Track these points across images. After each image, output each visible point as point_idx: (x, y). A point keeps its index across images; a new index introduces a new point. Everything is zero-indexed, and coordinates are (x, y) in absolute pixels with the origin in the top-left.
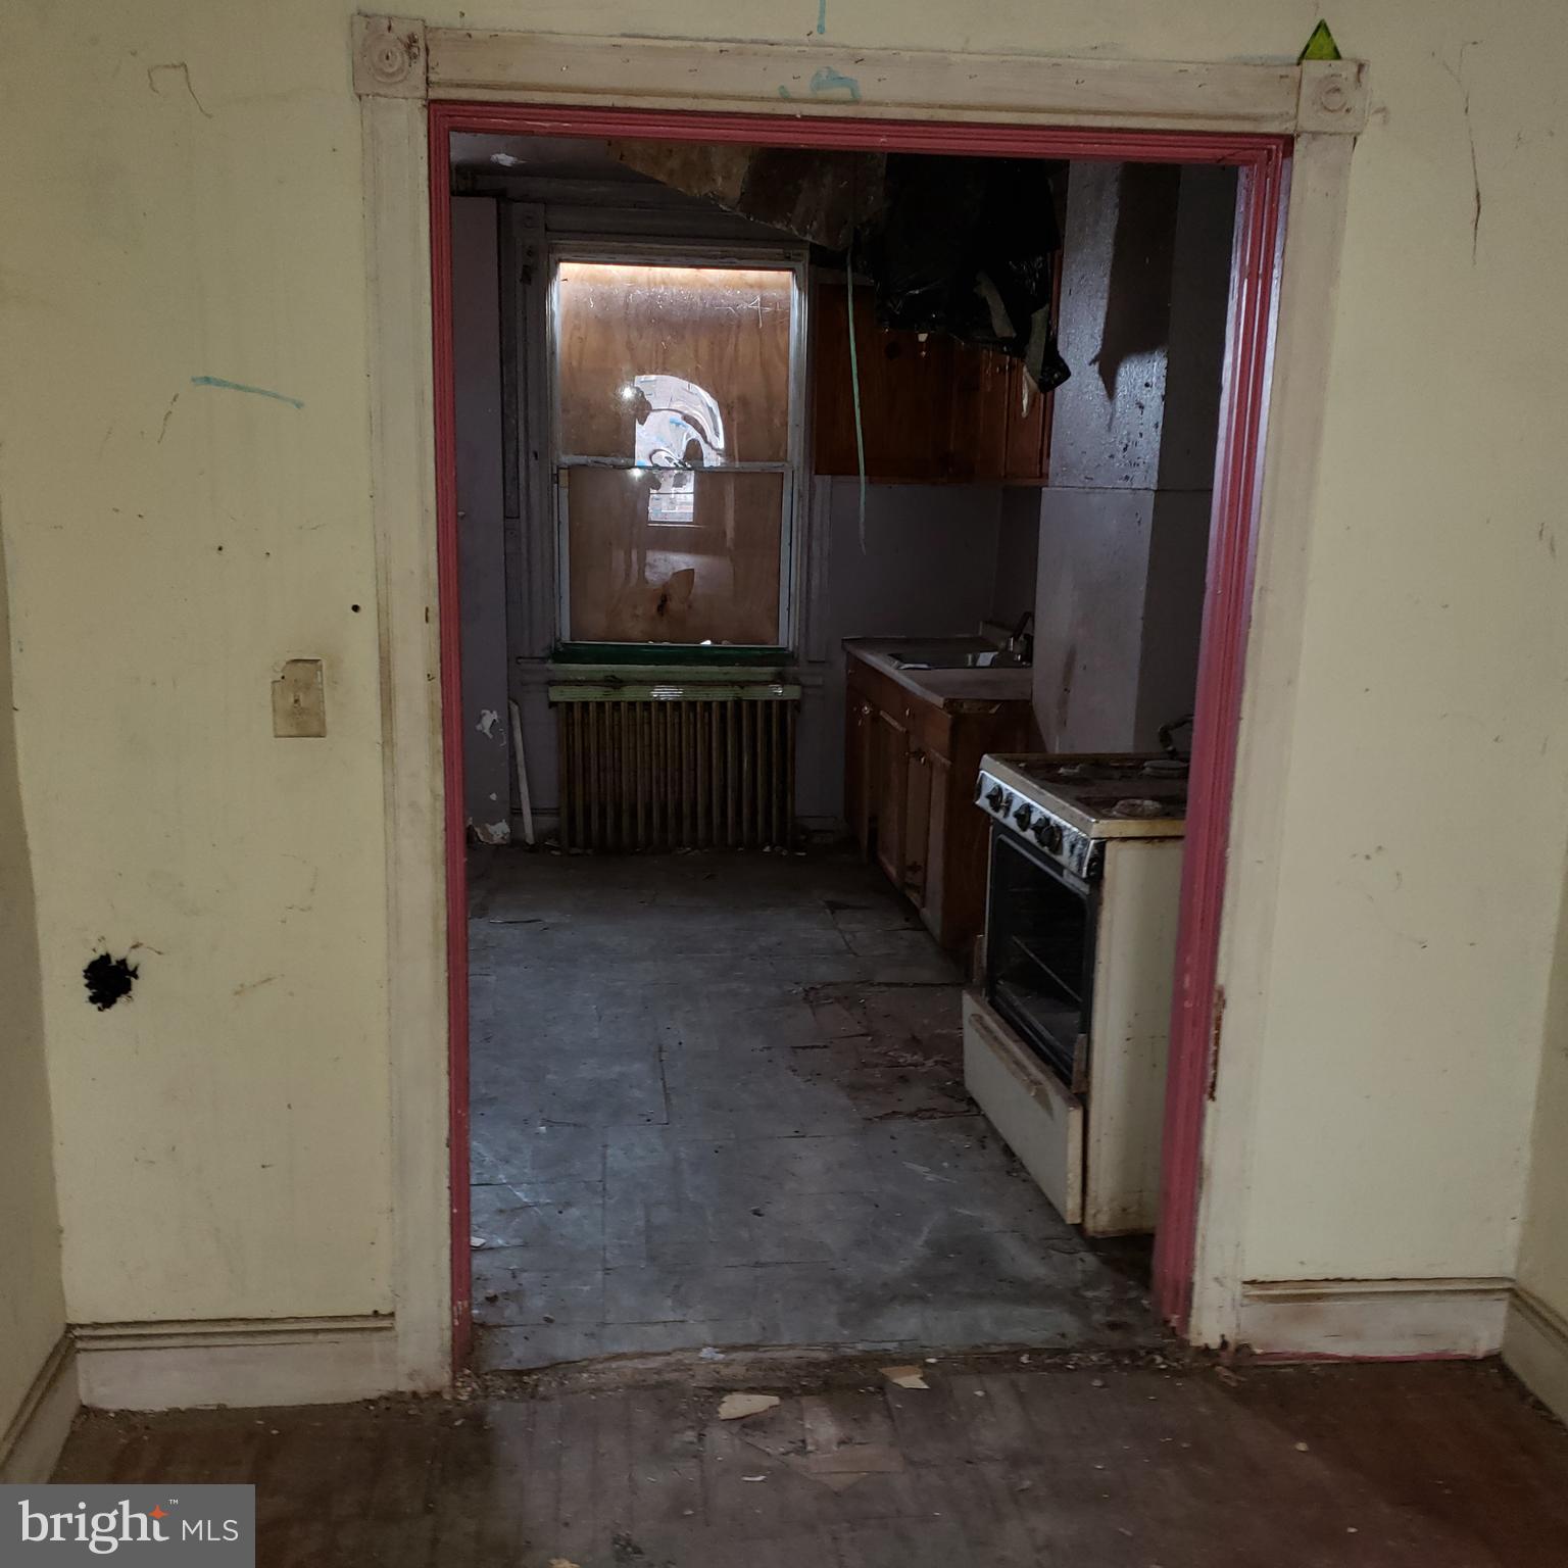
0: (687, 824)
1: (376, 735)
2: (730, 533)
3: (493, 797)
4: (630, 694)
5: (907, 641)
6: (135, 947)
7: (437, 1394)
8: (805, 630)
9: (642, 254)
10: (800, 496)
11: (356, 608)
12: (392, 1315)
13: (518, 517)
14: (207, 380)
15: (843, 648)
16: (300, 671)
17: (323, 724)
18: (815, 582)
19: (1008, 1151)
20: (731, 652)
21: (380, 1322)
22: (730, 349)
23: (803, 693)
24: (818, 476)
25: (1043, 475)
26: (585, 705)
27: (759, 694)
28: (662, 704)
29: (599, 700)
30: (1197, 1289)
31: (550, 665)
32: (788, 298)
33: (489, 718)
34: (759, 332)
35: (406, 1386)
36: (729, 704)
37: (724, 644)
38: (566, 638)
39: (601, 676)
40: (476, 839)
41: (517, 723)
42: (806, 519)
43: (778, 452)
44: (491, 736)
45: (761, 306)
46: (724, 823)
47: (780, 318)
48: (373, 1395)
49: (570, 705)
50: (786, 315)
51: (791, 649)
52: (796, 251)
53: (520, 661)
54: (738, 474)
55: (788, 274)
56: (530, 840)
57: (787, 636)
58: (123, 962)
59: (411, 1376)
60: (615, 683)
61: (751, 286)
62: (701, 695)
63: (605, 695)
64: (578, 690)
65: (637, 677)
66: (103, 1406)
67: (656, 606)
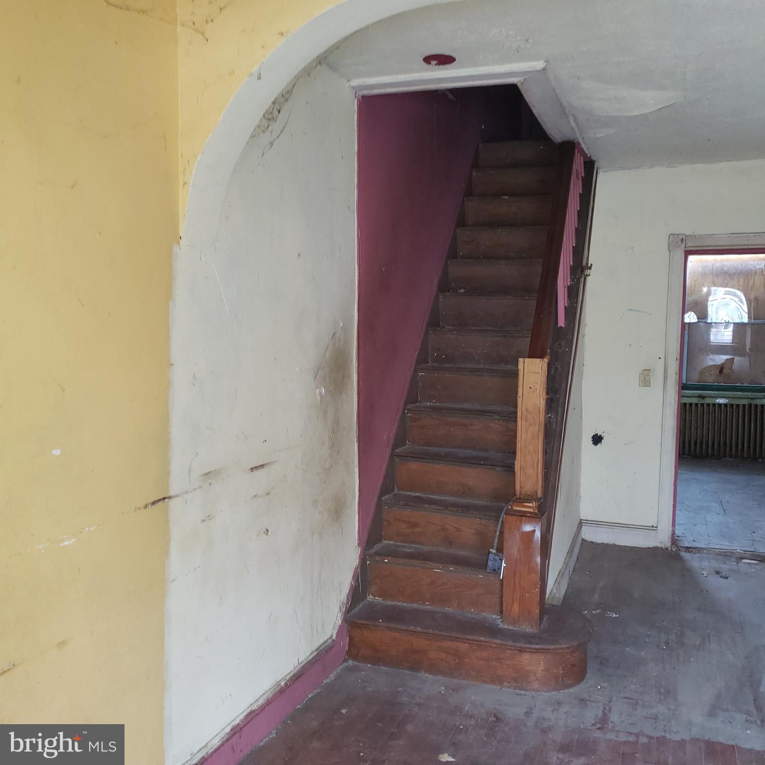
0: (728, 448)
1: (662, 387)
2: (748, 346)
4: (707, 401)
6: (603, 432)
7: (667, 549)
11: (660, 358)
12: (657, 527)
14: (631, 310)
16: (646, 372)
17: (650, 384)
21: (653, 528)
22: (751, 282)
26: (691, 404)
27: (759, 402)
28: (720, 405)
29: (696, 402)
31: (686, 391)
35: (659, 545)
36: (747, 405)
38: (684, 382)
39: (697, 395)
46: (743, 450)
48: (651, 547)
54: (752, 324)
58: (601, 435)
59: (661, 543)
60: (703, 397)
62: (735, 402)
63: (699, 401)
64: (688, 399)
65: (709, 395)
66: (587, 539)
67: (718, 371)
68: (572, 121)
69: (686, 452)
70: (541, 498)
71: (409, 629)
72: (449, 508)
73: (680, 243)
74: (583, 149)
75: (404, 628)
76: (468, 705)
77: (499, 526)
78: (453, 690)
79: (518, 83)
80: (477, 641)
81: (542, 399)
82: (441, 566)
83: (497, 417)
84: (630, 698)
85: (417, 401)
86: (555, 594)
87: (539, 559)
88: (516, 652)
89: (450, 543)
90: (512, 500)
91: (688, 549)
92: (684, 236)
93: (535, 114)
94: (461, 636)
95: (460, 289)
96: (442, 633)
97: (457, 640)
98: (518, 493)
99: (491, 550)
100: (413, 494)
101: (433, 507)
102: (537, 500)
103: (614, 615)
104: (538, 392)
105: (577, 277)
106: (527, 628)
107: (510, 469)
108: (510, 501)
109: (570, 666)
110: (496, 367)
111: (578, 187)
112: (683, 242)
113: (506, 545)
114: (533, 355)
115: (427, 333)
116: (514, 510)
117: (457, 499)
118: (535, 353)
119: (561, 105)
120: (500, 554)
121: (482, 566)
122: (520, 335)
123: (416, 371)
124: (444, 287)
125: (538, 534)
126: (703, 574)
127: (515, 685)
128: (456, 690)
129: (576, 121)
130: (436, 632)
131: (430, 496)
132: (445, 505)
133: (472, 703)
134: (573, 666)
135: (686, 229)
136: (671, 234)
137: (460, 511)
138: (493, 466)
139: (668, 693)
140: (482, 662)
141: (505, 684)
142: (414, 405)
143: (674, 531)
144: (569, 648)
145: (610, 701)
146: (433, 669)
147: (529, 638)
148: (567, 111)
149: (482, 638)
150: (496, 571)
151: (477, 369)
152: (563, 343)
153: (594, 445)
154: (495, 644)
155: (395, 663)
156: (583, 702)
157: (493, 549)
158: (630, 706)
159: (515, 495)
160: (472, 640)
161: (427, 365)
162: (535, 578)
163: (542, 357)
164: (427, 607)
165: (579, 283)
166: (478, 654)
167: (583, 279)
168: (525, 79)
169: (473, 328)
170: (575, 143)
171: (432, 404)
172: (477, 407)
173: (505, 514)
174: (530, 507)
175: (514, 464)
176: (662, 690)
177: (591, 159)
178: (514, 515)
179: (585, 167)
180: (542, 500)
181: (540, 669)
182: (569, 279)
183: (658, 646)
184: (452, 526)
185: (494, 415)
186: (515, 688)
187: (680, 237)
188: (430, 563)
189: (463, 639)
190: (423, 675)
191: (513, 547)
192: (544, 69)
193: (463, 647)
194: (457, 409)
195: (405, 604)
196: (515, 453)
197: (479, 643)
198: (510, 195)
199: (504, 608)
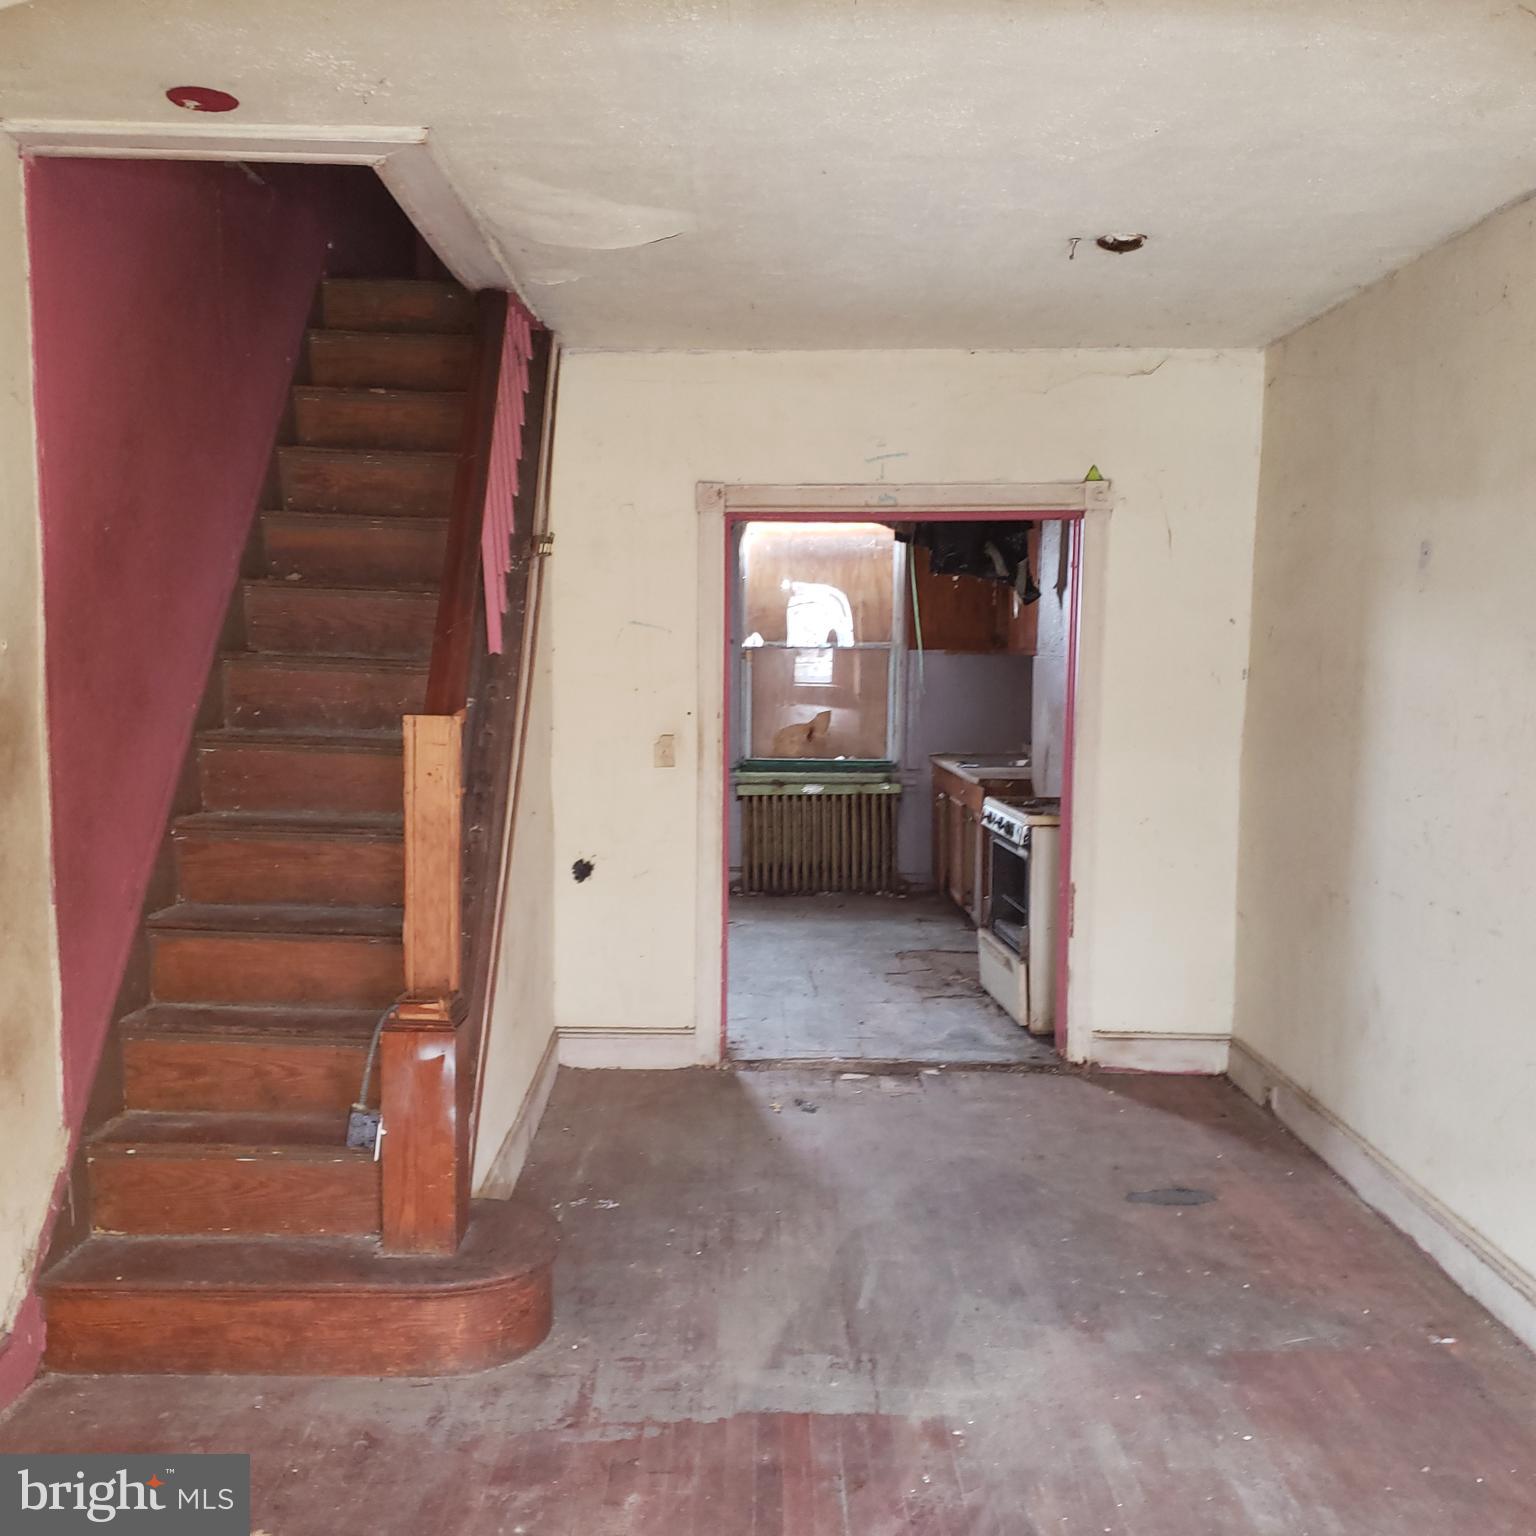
0: (826, 876)
1: (694, 766)
2: (857, 689)
4: (789, 790)
5: (972, 755)
6: (593, 857)
7: (713, 1067)
8: (905, 750)
10: (900, 664)
11: (688, 713)
12: (694, 1028)
14: (635, 623)
15: (930, 759)
16: (666, 740)
17: (675, 762)
18: (910, 718)
19: (1000, 1008)
20: (856, 764)
21: (688, 1031)
22: (856, 572)
23: (902, 790)
24: (908, 650)
25: (1035, 649)
26: (760, 797)
27: (874, 790)
28: (810, 797)
29: (769, 794)
30: (1070, 1032)
31: (738, 773)
34: (873, 561)
35: (700, 1063)
36: (853, 797)
37: (851, 759)
38: (748, 757)
39: (770, 780)
43: (885, 635)
45: (875, 545)
46: (850, 876)
47: (888, 554)
48: (685, 1067)
49: (751, 798)
51: (895, 761)
54: (861, 650)
57: (892, 754)
58: (588, 863)
59: (702, 1058)
60: (780, 784)
61: (869, 533)
62: (835, 791)
63: (773, 791)
64: (756, 788)
65: (793, 780)
66: (568, 1065)
67: (805, 736)
68: (495, 250)
69: (756, 885)
70: (456, 992)
71: (183, 1288)
72: (271, 1028)
73: (715, 498)
74: (525, 307)
75: (171, 1285)
76: (312, 1423)
77: (371, 1055)
78: (282, 1399)
79: (374, 164)
80: (329, 1292)
81: (453, 796)
82: (253, 1150)
83: (372, 836)
84: (631, 1359)
85: (198, 808)
86: (496, 1179)
87: (452, 1113)
88: (410, 1301)
89: (272, 1098)
90: (397, 1001)
91: (750, 1064)
92: (722, 485)
93: (420, 230)
94: (295, 1287)
95: (291, 573)
96: (256, 1286)
97: (286, 1294)
98: (411, 984)
99: (354, 1105)
100: (192, 1006)
101: (234, 1029)
102: (448, 995)
103: (611, 1206)
104: (445, 781)
105: (524, 557)
106: (433, 1252)
107: (396, 937)
108: (393, 1004)
109: (516, 1314)
110: (370, 734)
111: (518, 380)
112: (720, 497)
113: (387, 1091)
114: (434, 708)
115: (217, 664)
116: (402, 1020)
117: (290, 1009)
118: (437, 705)
119: (468, 215)
120: (374, 1112)
121: (336, 1139)
122: (417, 669)
123: (194, 745)
124: (254, 568)
125: (450, 1064)
126: (773, 1108)
127: (409, 1368)
128: (287, 1396)
129: (502, 250)
130: (242, 1285)
131: (231, 1008)
132: (262, 1024)
133: (320, 1417)
134: (525, 1312)
135: (724, 472)
136: (700, 482)
137: (294, 1033)
138: (363, 935)
139: (699, 1337)
140: (341, 1334)
141: (389, 1369)
142: (192, 817)
143: (724, 1033)
144: (513, 1279)
145: (594, 1371)
146: (239, 1361)
147: (435, 1271)
148: (481, 229)
149: (340, 1285)
150: (366, 1147)
151: (327, 738)
152: (500, 685)
153: (576, 881)
154: (369, 1292)
155: (155, 1363)
156: (542, 1379)
157: (358, 1102)
158: (631, 1374)
159: (406, 990)
160: (317, 1292)
161: (221, 731)
162: (447, 1150)
163: (450, 712)
164: (227, 1237)
165: (527, 568)
166: (332, 1319)
167: (536, 562)
168: (387, 159)
169: (320, 654)
170: (506, 293)
171: (233, 813)
172: (332, 816)
173: (383, 1029)
174: (435, 1011)
175: (401, 928)
176: (691, 1335)
177: (543, 327)
178: (403, 1030)
179: (533, 342)
180: (460, 995)
181: (458, 1328)
182: (508, 561)
183: (687, 1252)
184: (279, 1066)
185: (366, 831)
186: (410, 1374)
187: (716, 487)
188: (230, 1145)
189: (300, 1292)
190: (217, 1377)
191: (402, 1094)
192: (423, 144)
193: (301, 1307)
194: (286, 823)
195: (177, 1238)
196: (402, 906)
197: (333, 1295)
198: (388, 386)
199: (385, 1219)
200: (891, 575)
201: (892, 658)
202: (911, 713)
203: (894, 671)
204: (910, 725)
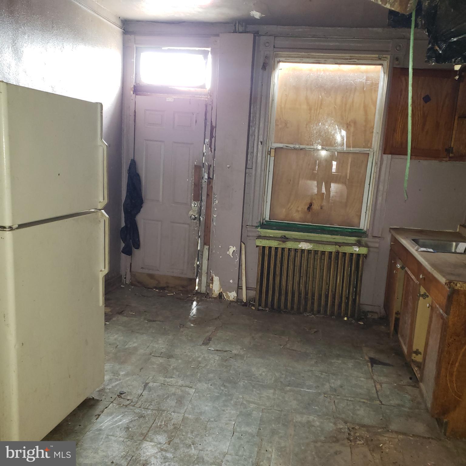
0: (309, 303)
3: (231, 281)
8: (372, 223)
9: (315, 58)
10: (376, 163)
13: (252, 169)
15: (390, 231)
20: (337, 229)
23: (369, 251)
24: (385, 155)
27: (348, 250)
29: (276, 246)
31: (259, 229)
32: (379, 77)
33: (232, 249)
34: (364, 92)
36: (333, 253)
38: (267, 219)
39: (280, 236)
40: (223, 297)
41: (243, 252)
42: (378, 174)
43: (368, 143)
44: (232, 257)
45: (366, 80)
47: (374, 86)
49: (264, 248)
50: (377, 85)
51: (365, 229)
52: (384, 56)
53: (247, 227)
55: (380, 67)
56: (245, 300)
57: (364, 224)
61: (362, 72)
63: (280, 244)
65: (294, 238)
67: (307, 207)
200: (375, 104)
201: (370, 160)
202: (380, 198)
203: (371, 169)
204: (378, 207)
